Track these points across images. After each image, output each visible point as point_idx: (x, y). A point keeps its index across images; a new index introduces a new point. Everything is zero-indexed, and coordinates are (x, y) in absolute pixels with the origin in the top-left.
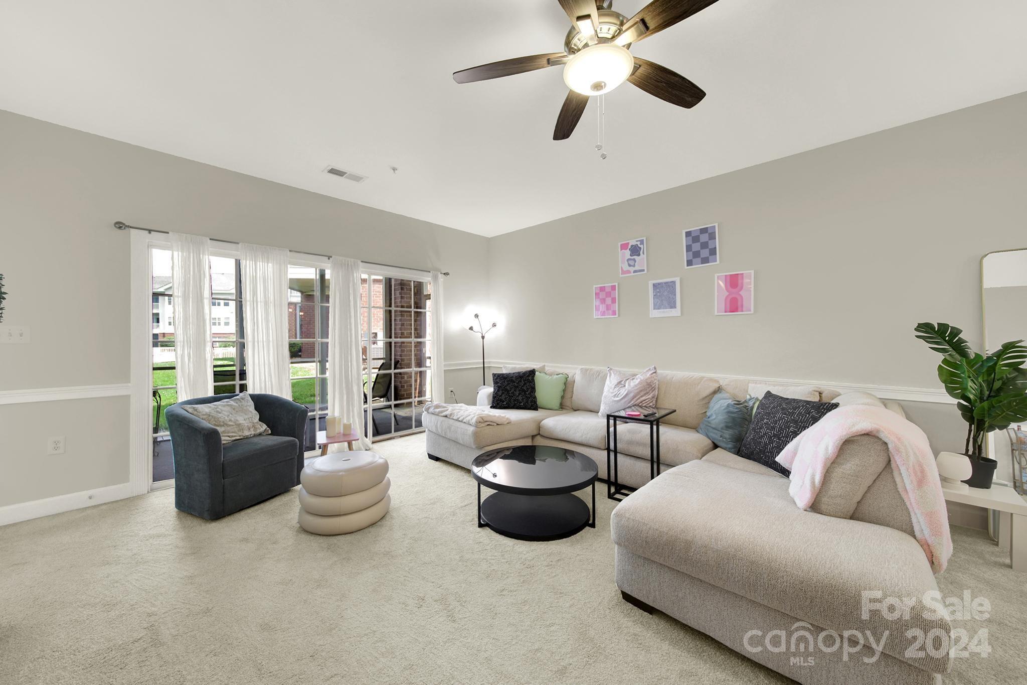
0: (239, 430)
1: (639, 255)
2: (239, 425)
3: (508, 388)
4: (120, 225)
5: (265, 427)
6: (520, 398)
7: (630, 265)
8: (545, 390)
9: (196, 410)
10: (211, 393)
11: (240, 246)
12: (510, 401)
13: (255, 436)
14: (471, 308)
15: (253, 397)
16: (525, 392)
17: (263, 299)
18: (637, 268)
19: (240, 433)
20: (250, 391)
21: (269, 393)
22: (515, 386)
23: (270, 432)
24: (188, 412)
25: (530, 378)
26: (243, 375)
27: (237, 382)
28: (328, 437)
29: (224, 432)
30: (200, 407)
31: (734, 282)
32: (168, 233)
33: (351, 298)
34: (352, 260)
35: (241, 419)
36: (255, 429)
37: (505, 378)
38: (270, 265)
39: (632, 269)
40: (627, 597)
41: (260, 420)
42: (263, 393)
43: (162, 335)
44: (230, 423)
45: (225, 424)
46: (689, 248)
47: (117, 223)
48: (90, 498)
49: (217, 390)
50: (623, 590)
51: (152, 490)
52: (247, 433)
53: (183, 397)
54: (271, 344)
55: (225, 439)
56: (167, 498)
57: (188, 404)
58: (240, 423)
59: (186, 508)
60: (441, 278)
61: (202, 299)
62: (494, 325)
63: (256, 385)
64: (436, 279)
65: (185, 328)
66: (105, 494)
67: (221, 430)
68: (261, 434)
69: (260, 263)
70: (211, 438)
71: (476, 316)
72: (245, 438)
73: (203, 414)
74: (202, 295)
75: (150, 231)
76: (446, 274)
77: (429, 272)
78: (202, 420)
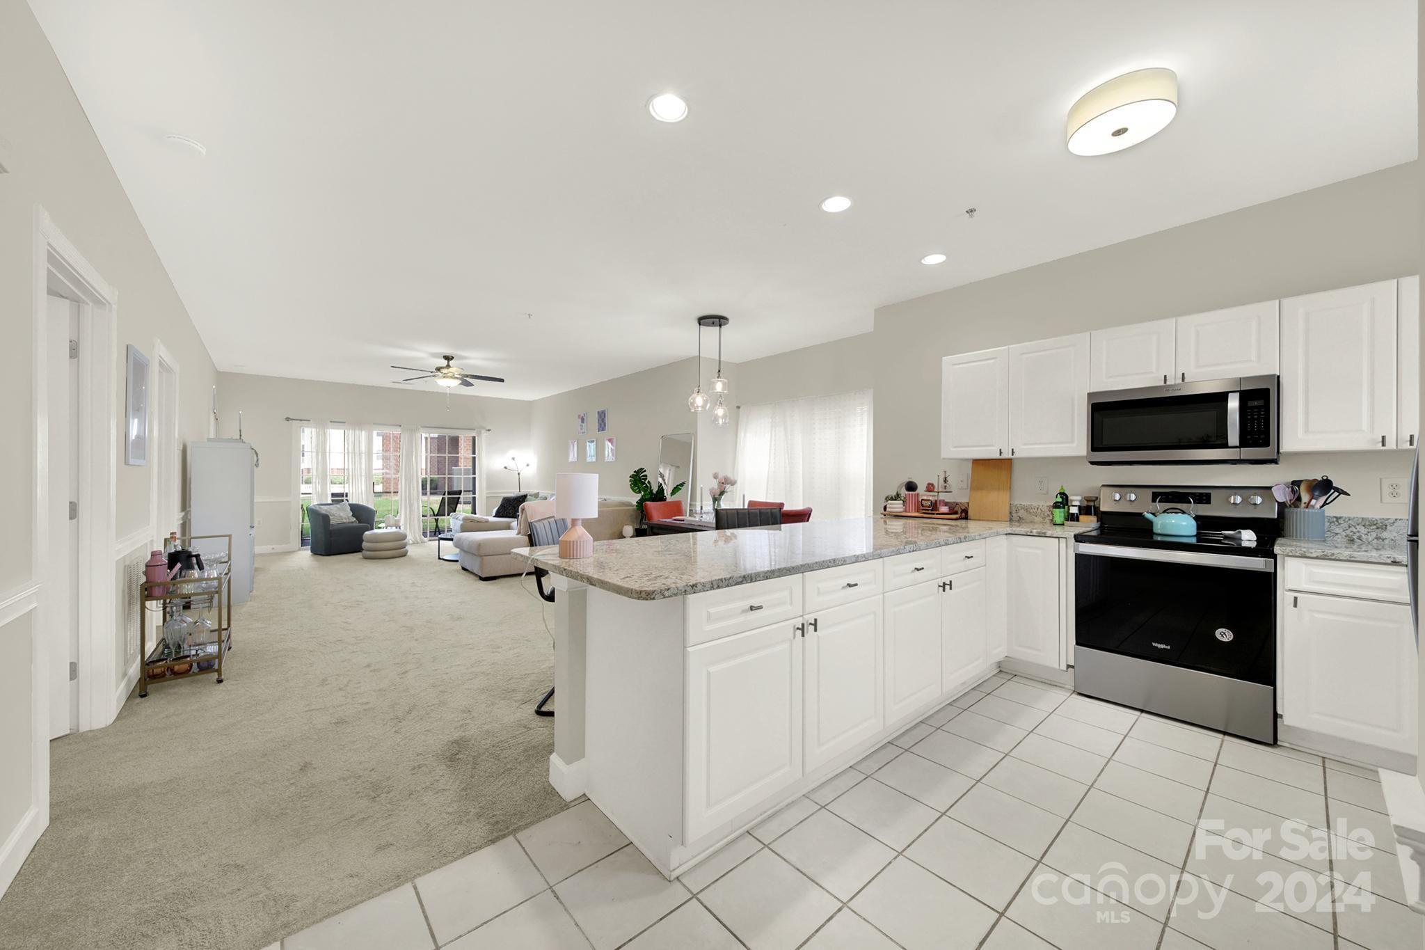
0: (341, 518)
1: (583, 423)
3: (505, 505)
4: (288, 419)
5: (355, 519)
7: (581, 429)
9: (320, 508)
10: (330, 502)
11: (347, 424)
12: (504, 512)
13: (349, 523)
14: (511, 453)
15: (350, 505)
16: (515, 508)
17: (358, 452)
19: (341, 520)
20: (350, 502)
21: (361, 503)
22: (511, 504)
23: (356, 521)
24: (317, 508)
26: (347, 496)
27: (345, 498)
28: (385, 524)
29: (332, 519)
30: (322, 507)
31: (611, 442)
32: (310, 421)
33: (413, 449)
34: (415, 427)
36: (349, 519)
37: (508, 500)
38: (363, 432)
39: (581, 432)
41: (353, 515)
42: (357, 503)
43: (306, 471)
44: (337, 515)
45: (333, 515)
46: (598, 420)
48: (273, 549)
49: (333, 501)
51: (299, 550)
52: (345, 521)
53: (316, 503)
54: (363, 477)
55: (332, 522)
56: (307, 553)
57: (318, 505)
58: (341, 515)
59: (315, 552)
60: (484, 434)
61: (326, 452)
62: (528, 465)
63: (353, 500)
64: (479, 433)
65: (317, 468)
66: (279, 548)
67: (331, 517)
68: (352, 522)
69: (357, 432)
70: (326, 518)
71: (513, 459)
72: (344, 523)
73: (324, 510)
74: (325, 450)
75: (301, 420)
76: (489, 430)
77: (474, 430)
78: (324, 512)
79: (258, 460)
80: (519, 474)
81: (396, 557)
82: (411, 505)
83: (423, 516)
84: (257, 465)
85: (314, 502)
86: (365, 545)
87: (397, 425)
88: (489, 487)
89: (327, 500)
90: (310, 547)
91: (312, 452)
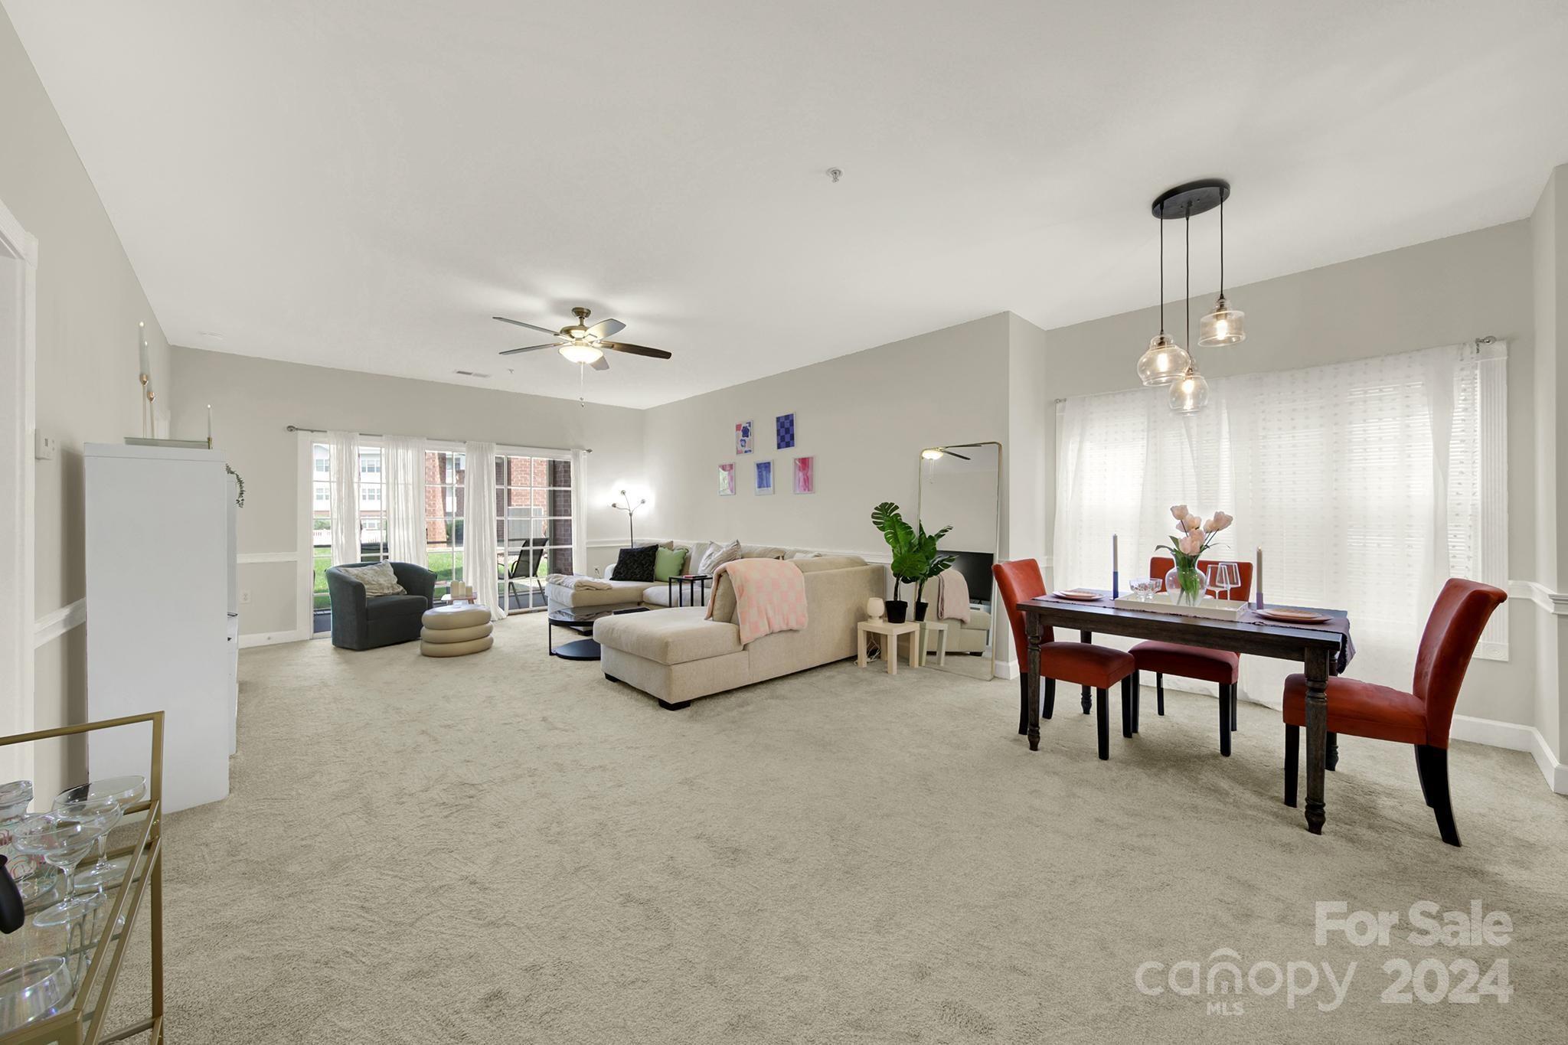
0: (381, 589)
1: (748, 436)
2: (380, 584)
3: (628, 562)
4: (291, 428)
5: (402, 588)
6: (637, 571)
7: (742, 446)
8: (665, 565)
9: (347, 571)
10: (359, 561)
11: (384, 437)
12: (627, 573)
13: (393, 594)
14: (620, 484)
15: (393, 565)
16: (643, 565)
17: (403, 482)
18: (747, 449)
19: (381, 591)
20: (392, 560)
21: (408, 562)
22: (635, 560)
23: (406, 593)
24: (343, 572)
25: (651, 553)
26: (386, 549)
27: (382, 554)
28: (452, 597)
29: (368, 589)
30: (350, 569)
31: (805, 463)
32: (326, 432)
33: (486, 478)
34: (487, 444)
35: (382, 580)
36: (394, 588)
37: (628, 553)
38: (410, 452)
39: (744, 449)
40: (609, 677)
41: (398, 583)
42: (403, 562)
44: (374, 583)
45: (369, 583)
46: (778, 431)
47: (289, 427)
48: (269, 638)
49: (362, 559)
50: (608, 673)
51: (313, 637)
52: (386, 591)
53: (339, 563)
54: (410, 521)
55: (368, 594)
56: (325, 642)
57: (343, 566)
58: (381, 583)
59: (340, 643)
60: (584, 456)
61: (352, 483)
62: (643, 502)
63: (396, 556)
64: (576, 456)
65: (339, 507)
66: (280, 637)
67: (366, 587)
68: (398, 594)
69: (400, 451)
70: (358, 588)
71: (623, 493)
72: (385, 595)
73: (354, 574)
74: (352, 480)
75: (312, 431)
76: (589, 451)
77: (570, 450)
78: (354, 579)
79: (241, 494)
80: (631, 515)
81: (477, 653)
82: (482, 564)
83: (499, 578)
84: (240, 503)
85: (336, 562)
86: (424, 631)
87: (460, 441)
88: (589, 533)
89: (356, 560)
90: (330, 633)
91: (330, 482)
